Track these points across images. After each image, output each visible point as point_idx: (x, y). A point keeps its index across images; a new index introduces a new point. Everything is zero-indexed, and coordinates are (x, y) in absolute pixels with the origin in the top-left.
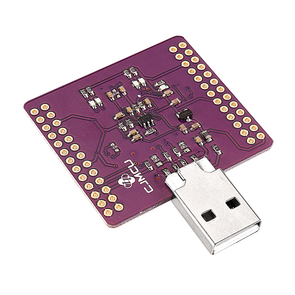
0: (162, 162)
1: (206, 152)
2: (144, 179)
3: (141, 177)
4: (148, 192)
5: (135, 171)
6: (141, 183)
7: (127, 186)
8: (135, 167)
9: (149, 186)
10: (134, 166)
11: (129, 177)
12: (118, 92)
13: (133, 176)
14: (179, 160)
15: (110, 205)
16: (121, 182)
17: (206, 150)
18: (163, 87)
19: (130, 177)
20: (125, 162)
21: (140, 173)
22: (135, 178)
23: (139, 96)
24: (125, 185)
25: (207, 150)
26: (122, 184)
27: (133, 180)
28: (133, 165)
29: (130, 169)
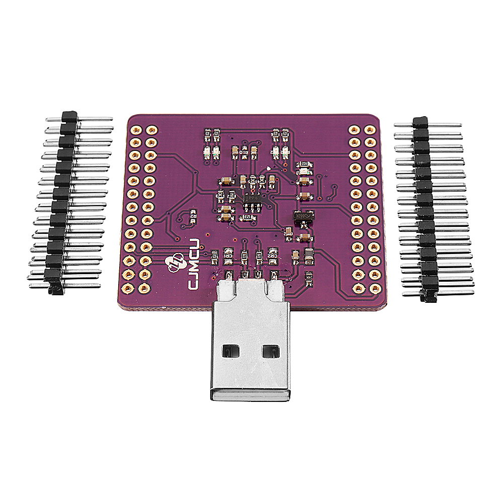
0: (233, 261)
1: (294, 276)
2: (198, 270)
3: (196, 266)
4: (190, 288)
5: (194, 255)
6: (190, 274)
7: (173, 269)
8: (198, 251)
9: (197, 282)
10: (198, 249)
11: (182, 259)
12: (248, 152)
13: (187, 261)
14: (255, 268)
15: (137, 281)
16: (169, 260)
17: (296, 272)
18: (304, 171)
19: (183, 261)
20: (191, 240)
21: (198, 262)
22: (189, 264)
23: (269, 169)
24: (170, 266)
25: (298, 273)
26: (168, 264)
27: (183, 265)
28: (198, 247)
29: (191, 251)
